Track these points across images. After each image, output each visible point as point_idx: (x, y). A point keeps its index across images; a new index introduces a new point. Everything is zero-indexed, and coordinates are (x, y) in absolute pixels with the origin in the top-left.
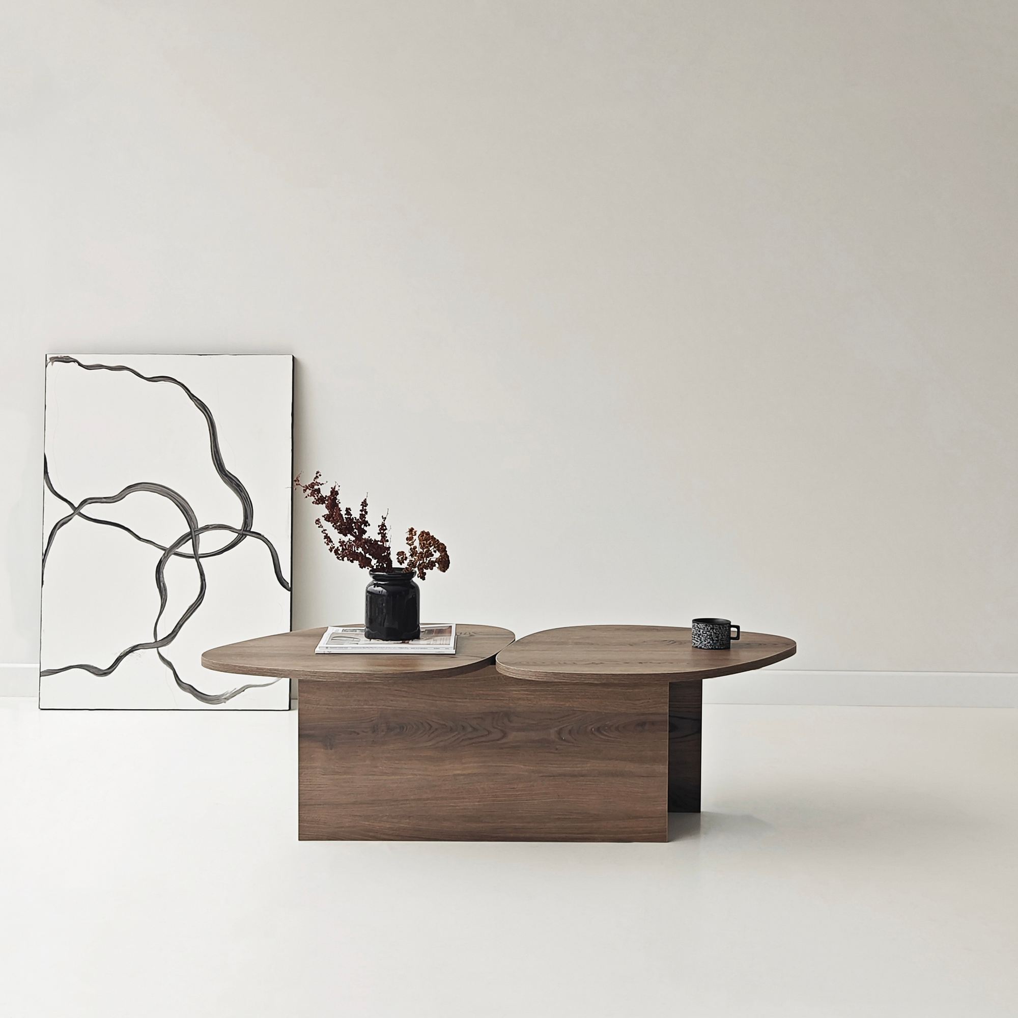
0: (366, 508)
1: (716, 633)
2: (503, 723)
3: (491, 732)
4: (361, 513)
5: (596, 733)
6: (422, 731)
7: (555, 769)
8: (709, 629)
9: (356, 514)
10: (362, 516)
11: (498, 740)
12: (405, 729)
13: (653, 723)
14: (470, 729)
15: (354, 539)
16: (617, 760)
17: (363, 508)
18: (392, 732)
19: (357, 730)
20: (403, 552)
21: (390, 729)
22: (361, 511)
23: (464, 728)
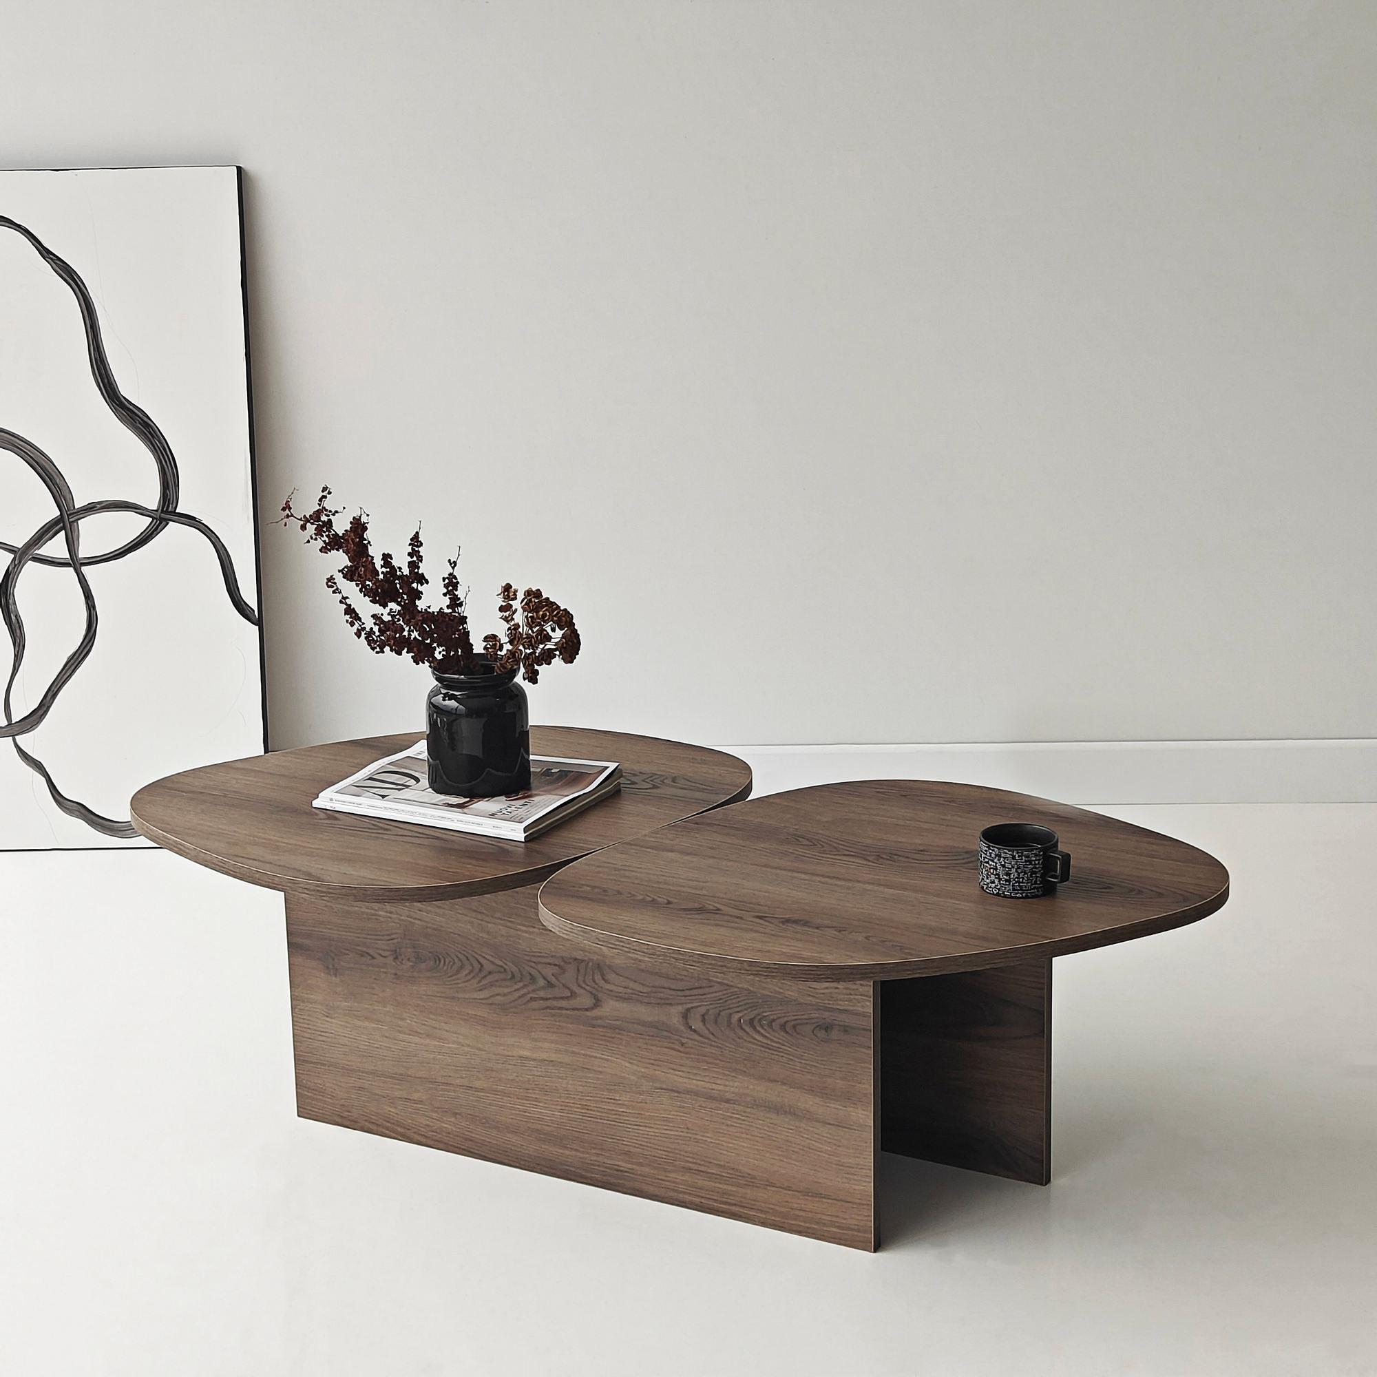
0: (420, 549)
1: (1003, 866)
2: (594, 981)
3: (576, 993)
4: (410, 559)
5: (747, 1029)
6: (467, 972)
7: (681, 1080)
8: (993, 855)
9: (401, 562)
10: (413, 566)
11: (587, 1010)
12: (442, 962)
13: (846, 1029)
14: (542, 982)
15: (399, 608)
16: (784, 1084)
17: (413, 549)
18: (424, 964)
19: (371, 952)
20: (494, 637)
21: (419, 959)
22: (409, 554)
23: (533, 979)
